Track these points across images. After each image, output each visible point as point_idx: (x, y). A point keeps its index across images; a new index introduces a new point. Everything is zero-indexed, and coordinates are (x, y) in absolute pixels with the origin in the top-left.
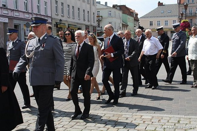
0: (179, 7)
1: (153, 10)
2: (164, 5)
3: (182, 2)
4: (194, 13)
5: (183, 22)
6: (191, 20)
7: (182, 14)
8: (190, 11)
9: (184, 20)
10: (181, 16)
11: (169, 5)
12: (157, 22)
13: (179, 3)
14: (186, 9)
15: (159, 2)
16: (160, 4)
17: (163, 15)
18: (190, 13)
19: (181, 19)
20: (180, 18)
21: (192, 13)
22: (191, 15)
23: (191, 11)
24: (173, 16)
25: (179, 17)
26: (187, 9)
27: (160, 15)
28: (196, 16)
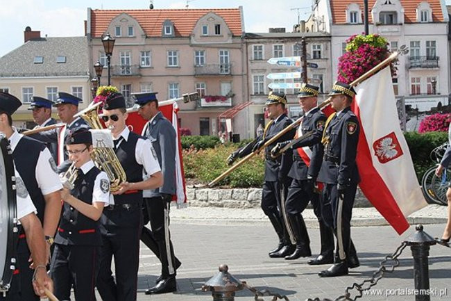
0: (91, 47)
1: (9, 54)
2: (44, 39)
3: (98, 33)
4: (135, 66)
5: (101, 94)
6: (128, 87)
7: (99, 69)
8: (123, 59)
9: (104, 87)
10: (95, 74)
11: (58, 38)
12: (22, 91)
13: (91, 35)
14: (109, 54)
15: (28, 29)
16: (31, 35)
17: (41, 69)
18: (123, 67)
19: (96, 84)
20: (94, 79)
21: (128, 67)
22: (126, 74)
23: (128, 59)
24: (72, 74)
25: (91, 78)
26: (111, 54)
27: (33, 69)
28: (141, 75)
